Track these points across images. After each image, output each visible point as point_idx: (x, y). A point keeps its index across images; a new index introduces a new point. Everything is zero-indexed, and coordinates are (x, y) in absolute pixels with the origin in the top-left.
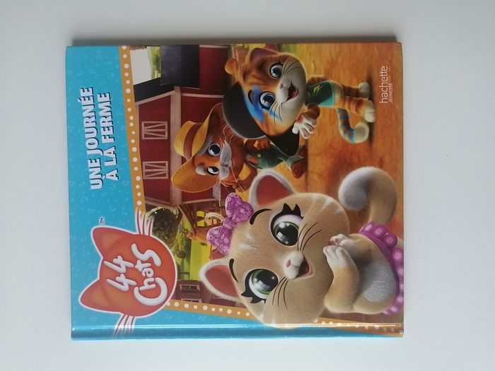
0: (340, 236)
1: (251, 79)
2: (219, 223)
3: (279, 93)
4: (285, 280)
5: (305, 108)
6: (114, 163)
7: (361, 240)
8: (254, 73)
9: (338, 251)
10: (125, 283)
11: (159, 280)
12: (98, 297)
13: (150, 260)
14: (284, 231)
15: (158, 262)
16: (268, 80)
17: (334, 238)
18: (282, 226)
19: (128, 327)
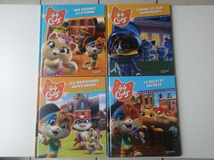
0: (62, 62)
1: (97, 42)
2: (66, 36)
3: (94, 49)
4: (53, 50)
5: (91, 54)
6: (80, 14)
7: (61, 66)
8: (99, 43)
9: (59, 62)
10: (53, 16)
11: (53, 23)
12: (50, 10)
13: (58, 21)
14: (63, 50)
15: (58, 23)
16: (97, 46)
17: (61, 61)
18: (65, 49)
19: (43, 17)
